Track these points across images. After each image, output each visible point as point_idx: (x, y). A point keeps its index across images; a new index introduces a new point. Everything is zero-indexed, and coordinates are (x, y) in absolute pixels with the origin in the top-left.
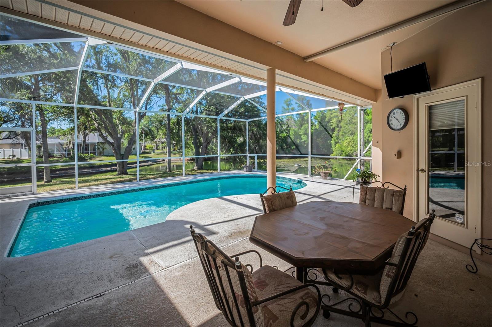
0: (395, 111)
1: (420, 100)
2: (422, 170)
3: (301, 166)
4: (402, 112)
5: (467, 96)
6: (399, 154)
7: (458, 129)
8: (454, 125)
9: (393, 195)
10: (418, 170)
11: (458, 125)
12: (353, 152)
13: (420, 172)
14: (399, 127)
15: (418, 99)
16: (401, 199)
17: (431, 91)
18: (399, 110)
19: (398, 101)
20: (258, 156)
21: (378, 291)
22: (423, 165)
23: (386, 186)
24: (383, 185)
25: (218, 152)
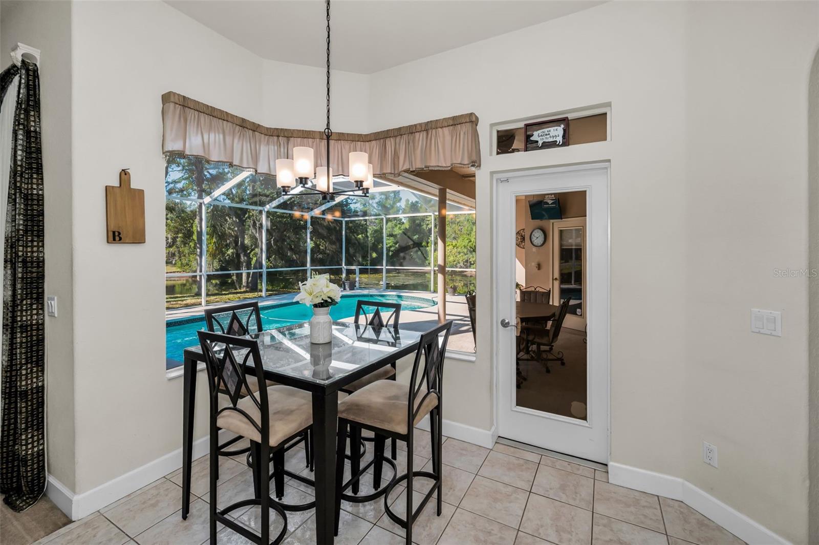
0: (536, 231)
1: (555, 224)
2: (556, 279)
3: (389, 284)
4: (542, 232)
5: (583, 226)
6: (539, 267)
7: (575, 249)
8: (572, 246)
9: (542, 295)
10: (553, 279)
11: (576, 246)
12: (456, 264)
13: (554, 281)
14: (539, 245)
15: (553, 223)
16: (548, 297)
17: (562, 219)
18: (539, 231)
19: (538, 222)
20: (360, 269)
21: (548, 336)
22: (557, 275)
23: (537, 290)
24: (535, 289)
25: (308, 265)
